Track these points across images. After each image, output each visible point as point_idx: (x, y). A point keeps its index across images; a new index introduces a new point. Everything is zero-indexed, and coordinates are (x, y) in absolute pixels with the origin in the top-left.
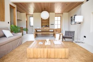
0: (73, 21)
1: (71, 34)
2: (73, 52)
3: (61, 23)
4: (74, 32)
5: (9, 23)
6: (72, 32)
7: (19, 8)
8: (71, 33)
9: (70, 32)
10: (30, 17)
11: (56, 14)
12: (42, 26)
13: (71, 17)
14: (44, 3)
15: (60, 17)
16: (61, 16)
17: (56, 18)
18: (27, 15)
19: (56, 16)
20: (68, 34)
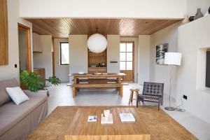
0: (161, 57)
1: (156, 91)
2: (159, 136)
3: (133, 59)
4: (163, 84)
5: (16, 66)
6: (159, 86)
7: (36, 26)
8: (157, 88)
9: (155, 86)
10: (61, 43)
11: (121, 37)
12: (89, 66)
13: (158, 47)
14: (96, 20)
15: (131, 44)
16: (133, 42)
17: (122, 46)
18: (53, 38)
19: (122, 42)
20: (149, 90)
